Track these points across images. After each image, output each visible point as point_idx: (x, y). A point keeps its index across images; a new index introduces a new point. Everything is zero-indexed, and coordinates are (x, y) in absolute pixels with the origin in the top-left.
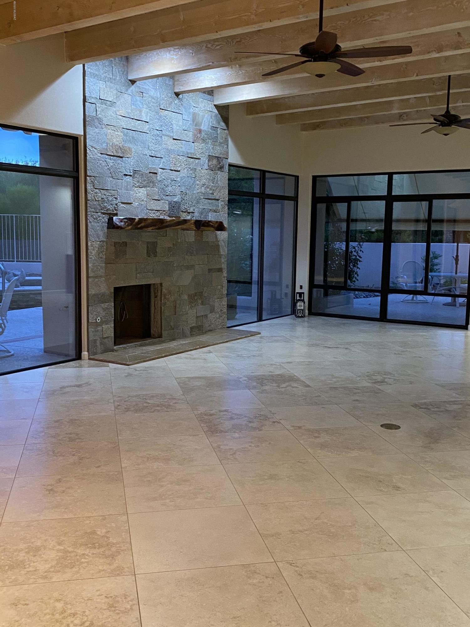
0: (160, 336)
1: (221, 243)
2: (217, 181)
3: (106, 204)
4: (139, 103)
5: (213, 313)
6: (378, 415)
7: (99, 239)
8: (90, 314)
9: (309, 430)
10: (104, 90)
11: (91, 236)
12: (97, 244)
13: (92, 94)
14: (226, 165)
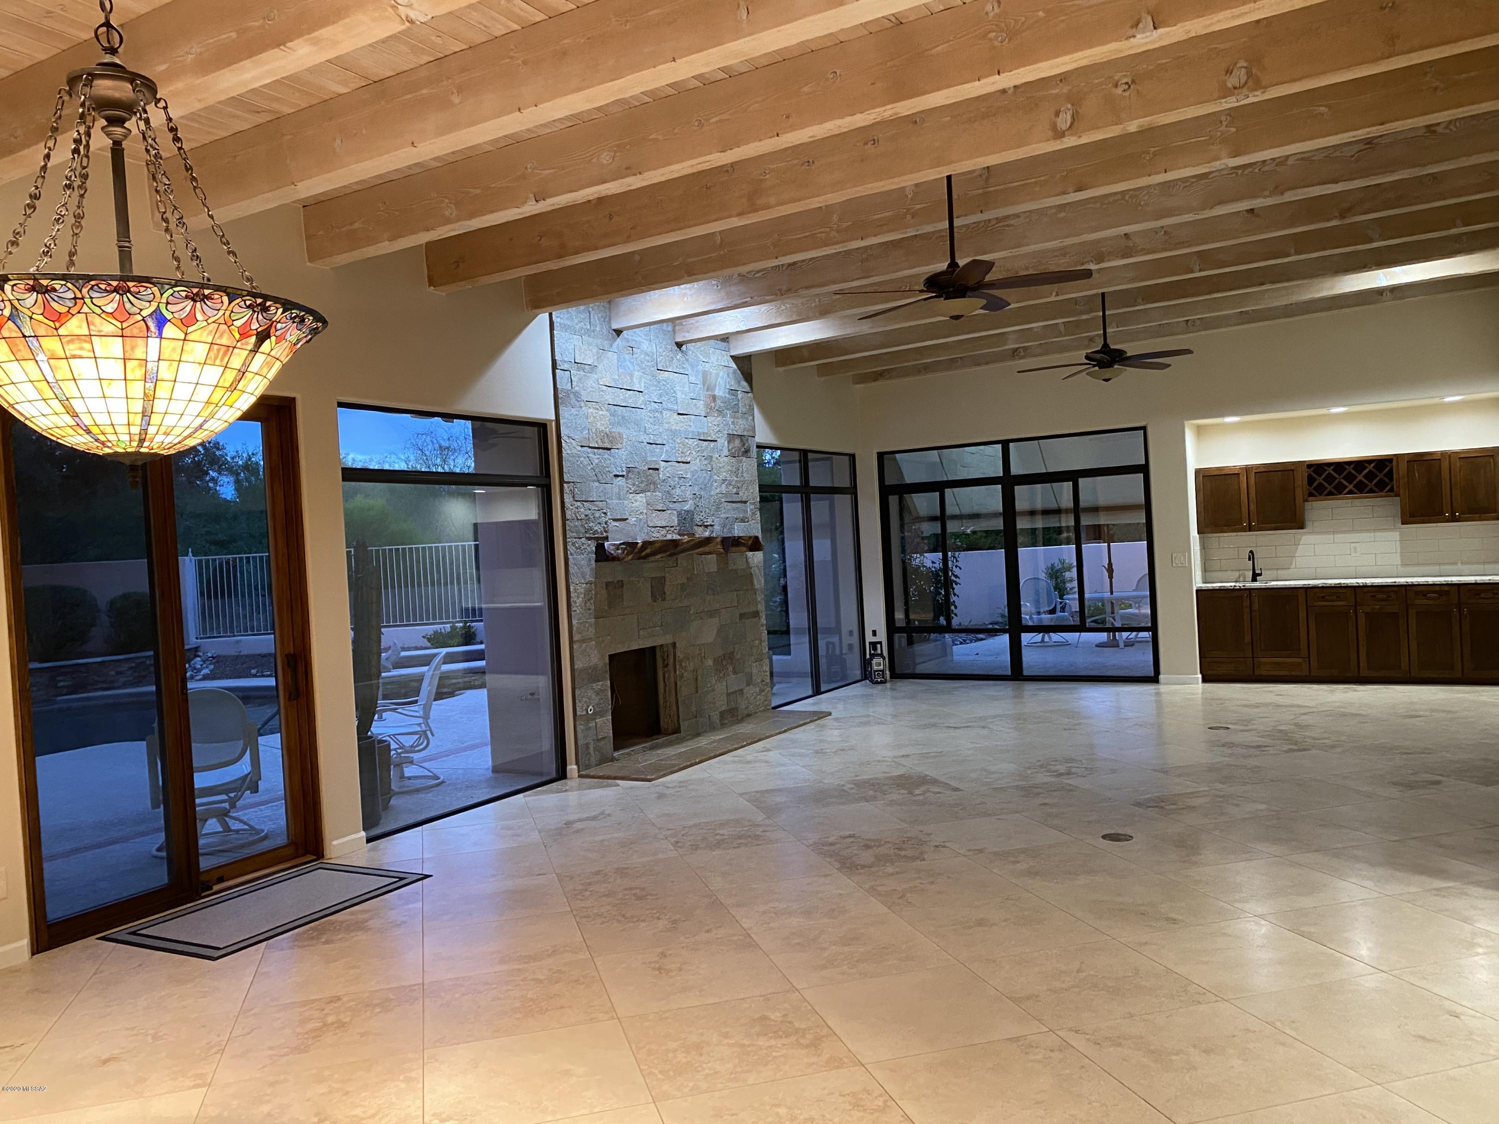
0: (677, 730)
1: (755, 571)
2: (742, 473)
3: (591, 524)
4: (629, 364)
5: (751, 686)
6: (1089, 822)
7: (585, 579)
8: (577, 701)
9: (996, 854)
10: (580, 350)
11: (574, 575)
12: (582, 589)
13: (564, 356)
14: (753, 446)
